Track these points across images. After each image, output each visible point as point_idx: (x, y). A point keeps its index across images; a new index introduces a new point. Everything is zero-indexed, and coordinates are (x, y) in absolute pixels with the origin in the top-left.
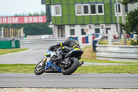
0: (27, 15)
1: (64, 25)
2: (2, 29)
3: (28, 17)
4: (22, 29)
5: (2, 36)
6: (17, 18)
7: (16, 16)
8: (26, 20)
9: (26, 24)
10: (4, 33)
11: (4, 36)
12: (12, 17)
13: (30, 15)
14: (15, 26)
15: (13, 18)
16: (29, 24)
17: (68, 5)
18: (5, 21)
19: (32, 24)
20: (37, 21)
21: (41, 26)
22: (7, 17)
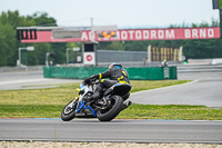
0: (190, 26)
2: (149, 48)
3: (191, 29)
4: (181, 48)
5: (149, 60)
6: (173, 31)
7: (171, 28)
8: (187, 35)
9: (188, 40)
10: (152, 55)
11: (152, 60)
12: (164, 29)
13: (195, 27)
14: (169, 44)
15: (167, 32)
16: (193, 41)
18: (153, 35)
19: (196, 40)
20: (205, 36)
21: (212, 44)
22: (157, 29)
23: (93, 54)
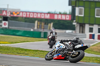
1: (85, 24)
2: (36, 22)
3: (58, 14)
4: (52, 24)
6: (49, 15)
8: (56, 17)
15: (46, 15)
17: (90, 8)
18: (39, 16)
22: (41, 13)
23: (7, 22)
